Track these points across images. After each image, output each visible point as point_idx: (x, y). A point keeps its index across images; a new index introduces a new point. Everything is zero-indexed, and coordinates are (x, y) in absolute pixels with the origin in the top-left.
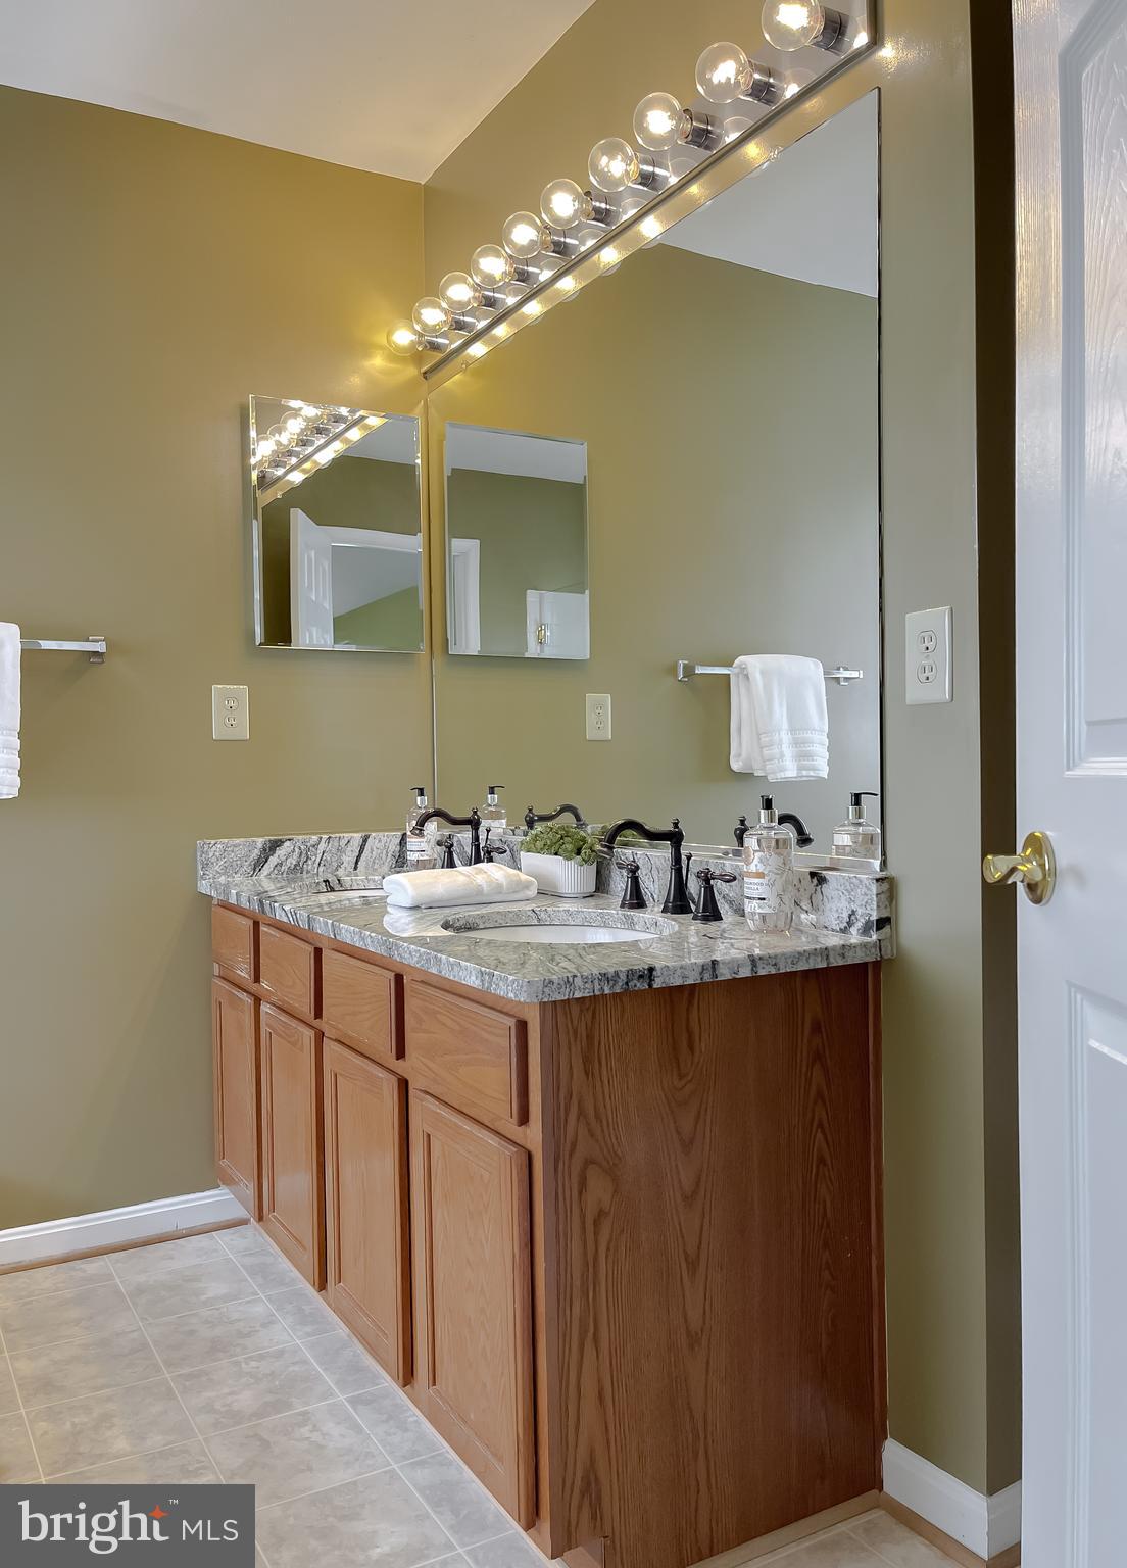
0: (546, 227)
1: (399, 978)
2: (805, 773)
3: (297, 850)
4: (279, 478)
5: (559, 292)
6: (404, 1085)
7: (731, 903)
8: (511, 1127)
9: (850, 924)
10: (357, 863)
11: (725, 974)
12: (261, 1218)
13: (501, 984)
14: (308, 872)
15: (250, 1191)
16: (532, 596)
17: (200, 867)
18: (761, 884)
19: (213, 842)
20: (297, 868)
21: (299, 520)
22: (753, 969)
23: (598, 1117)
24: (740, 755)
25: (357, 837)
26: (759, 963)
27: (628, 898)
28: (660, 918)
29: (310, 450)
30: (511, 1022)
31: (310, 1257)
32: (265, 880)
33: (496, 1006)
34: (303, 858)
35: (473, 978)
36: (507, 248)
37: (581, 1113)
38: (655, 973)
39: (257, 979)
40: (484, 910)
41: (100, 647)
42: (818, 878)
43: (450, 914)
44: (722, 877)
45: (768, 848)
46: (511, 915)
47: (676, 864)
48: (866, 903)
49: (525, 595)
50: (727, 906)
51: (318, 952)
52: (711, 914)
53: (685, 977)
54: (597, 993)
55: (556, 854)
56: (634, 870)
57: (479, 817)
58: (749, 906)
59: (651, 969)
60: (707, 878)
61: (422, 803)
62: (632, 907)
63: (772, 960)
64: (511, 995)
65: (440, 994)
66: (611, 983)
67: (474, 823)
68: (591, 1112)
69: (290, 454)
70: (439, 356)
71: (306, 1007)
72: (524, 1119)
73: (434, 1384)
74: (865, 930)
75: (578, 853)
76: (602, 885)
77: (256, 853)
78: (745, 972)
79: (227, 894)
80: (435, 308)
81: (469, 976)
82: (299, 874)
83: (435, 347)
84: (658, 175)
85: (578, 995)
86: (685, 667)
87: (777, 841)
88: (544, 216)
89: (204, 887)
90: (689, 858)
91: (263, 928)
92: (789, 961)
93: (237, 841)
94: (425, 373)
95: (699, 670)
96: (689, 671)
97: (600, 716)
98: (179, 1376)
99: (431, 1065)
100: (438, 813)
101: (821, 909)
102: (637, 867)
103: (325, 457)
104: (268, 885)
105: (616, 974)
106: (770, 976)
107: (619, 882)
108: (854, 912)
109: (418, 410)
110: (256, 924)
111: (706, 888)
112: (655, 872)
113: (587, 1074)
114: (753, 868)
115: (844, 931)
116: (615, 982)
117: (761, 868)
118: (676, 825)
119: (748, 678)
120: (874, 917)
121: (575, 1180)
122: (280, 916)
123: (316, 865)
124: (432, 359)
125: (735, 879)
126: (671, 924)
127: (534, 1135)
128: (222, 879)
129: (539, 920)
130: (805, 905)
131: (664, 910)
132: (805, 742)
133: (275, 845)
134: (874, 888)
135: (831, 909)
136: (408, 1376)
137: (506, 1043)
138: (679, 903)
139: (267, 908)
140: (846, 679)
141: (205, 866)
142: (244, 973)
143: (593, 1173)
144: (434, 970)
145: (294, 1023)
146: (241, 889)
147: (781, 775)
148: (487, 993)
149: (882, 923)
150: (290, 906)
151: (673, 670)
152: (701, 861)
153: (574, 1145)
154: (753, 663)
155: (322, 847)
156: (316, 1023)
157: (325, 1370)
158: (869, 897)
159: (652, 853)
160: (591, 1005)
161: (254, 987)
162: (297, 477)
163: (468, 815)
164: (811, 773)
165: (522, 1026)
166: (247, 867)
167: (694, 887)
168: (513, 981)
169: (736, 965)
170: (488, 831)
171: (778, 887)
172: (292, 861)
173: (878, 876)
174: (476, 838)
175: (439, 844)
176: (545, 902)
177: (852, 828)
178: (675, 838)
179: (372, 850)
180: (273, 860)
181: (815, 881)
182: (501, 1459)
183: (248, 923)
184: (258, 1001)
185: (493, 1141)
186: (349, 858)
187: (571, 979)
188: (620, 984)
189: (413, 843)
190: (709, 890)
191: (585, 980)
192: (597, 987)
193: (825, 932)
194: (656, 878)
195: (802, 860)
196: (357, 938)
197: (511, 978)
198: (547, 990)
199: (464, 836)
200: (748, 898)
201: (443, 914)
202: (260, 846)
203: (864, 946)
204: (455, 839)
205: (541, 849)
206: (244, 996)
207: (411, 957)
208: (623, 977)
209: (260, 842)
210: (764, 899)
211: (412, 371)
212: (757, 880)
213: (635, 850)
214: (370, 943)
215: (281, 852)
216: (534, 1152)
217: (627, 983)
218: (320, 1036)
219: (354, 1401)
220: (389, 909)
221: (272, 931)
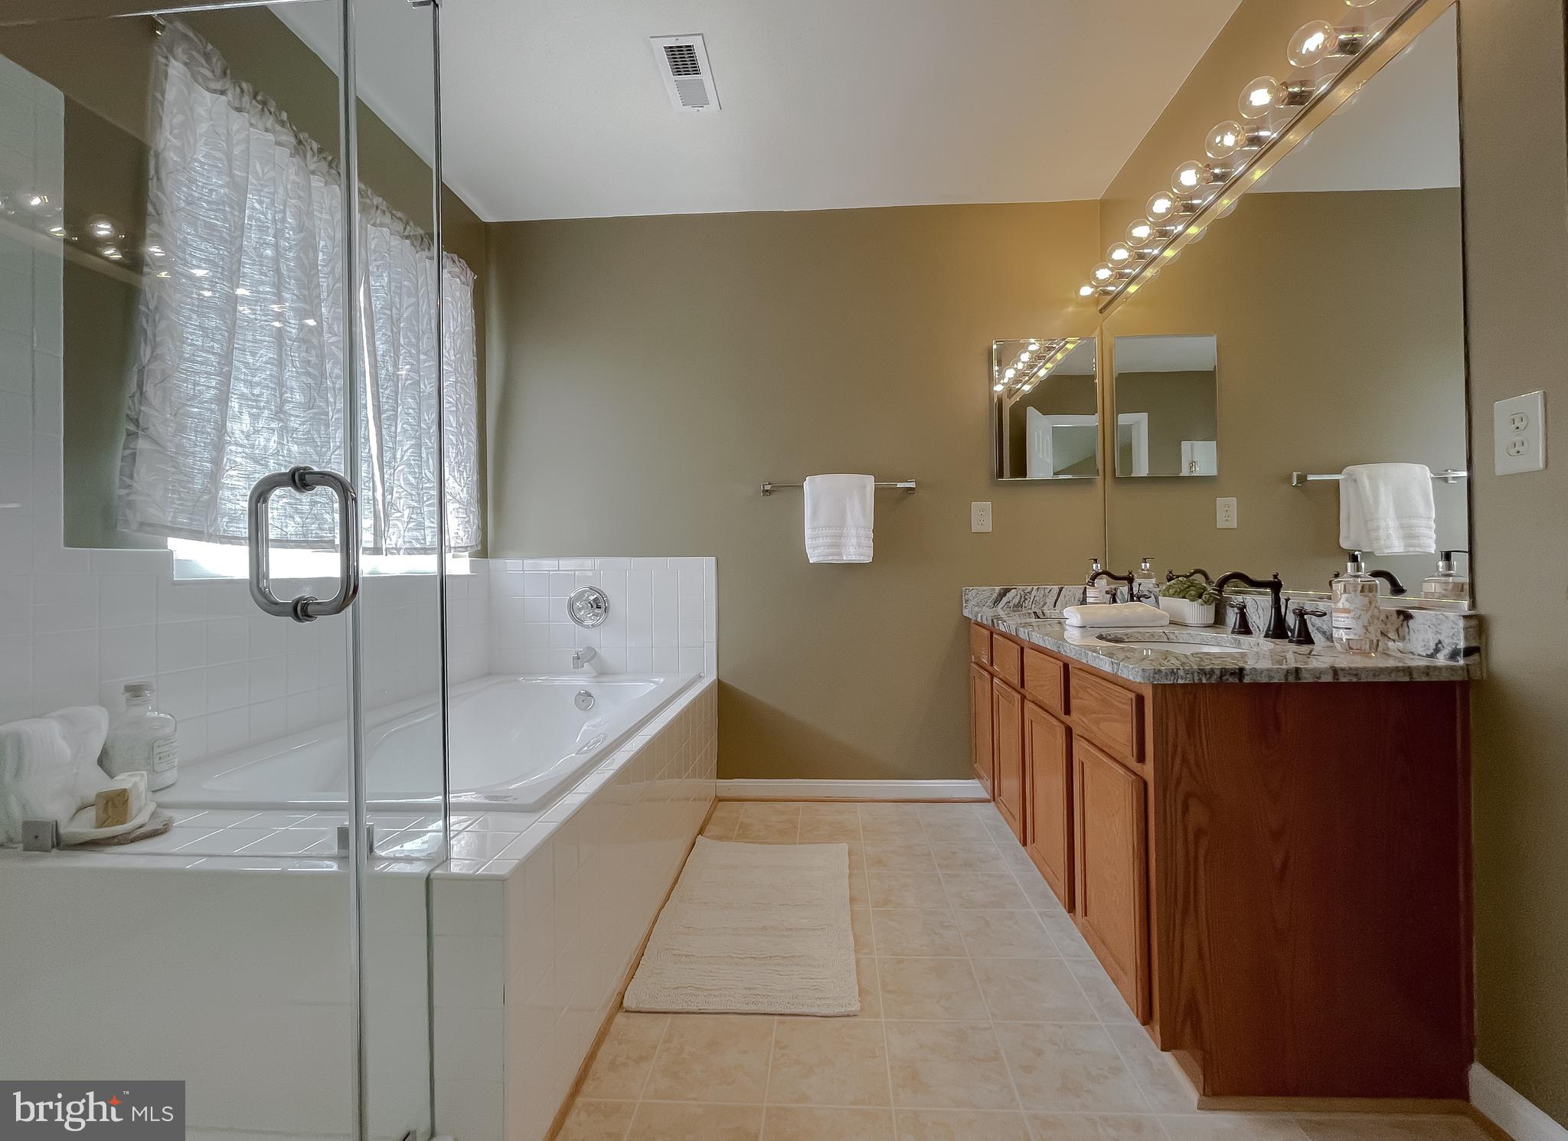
0: (1178, 197)
1: (1066, 667)
2: (1411, 549)
3: (1019, 594)
4: (1019, 389)
5: (1189, 235)
6: (1069, 731)
7: (1324, 633)
8: (1132, 763)
9: (1437, 650)
10: (1055, 603)
11: (1307, 678)
12: (994, 800)
13: (1125, 670)
14: (1025, 607)
15: (989, 783)
16: (1185, 445)
17: (964, 602)
18: (1348, 618)
19: (971, 588)
20: (1019, 606)
21: (1031, 412)
22: (1334, 677)
23: (1197, 765)
24: (1348, 537)
25: (1056, 588)
26: (1341, 674)
27: (1237, 627)
28: (1262, 640)
29: (1036, 370)
30: (1133, 696)
31: (1018, 825)
32: (1000, 610)
33: (1125, 685)
34: (1023, 599)
35: (1107, 665)
36: (1150, 218)
37: (1184, 761)
38: (1245, 672)
39: (992, 665)
40: (1129, 631)
41: (912, 485)
42: (1405, 616)
43: (1104, 631)
44: (1313, 613)
45: (1355, 591)
46: (1147, 634)
47: (1275, 604)
48: (1453, 634)
49: (1180, 444)
50: (1320, 635)
51: (1022, 649)
52: (1305, 638)
53: (1271, 677)
54: (1196, 681)
55: (1184, 598)
56: (1242, 609)
57: (1133, 576)
58: (1336, 634)
59: (1241, 670)
60: (1301, 614)
61: (1097, 567)
62: (1240, 633)
63: (1354, 672)
64: (1131, 678)
65: (1089, 676)
66: (1208, 676)
67: (1130, 580)
68: (1192, 762)
69: (1025, 375)
70: (1109, 298)
71: (1015, 680)
72: (1141, 758)
73: (1086, 915)
74: (1454, 655)
75: (1200, 597)
76: (1219, 620)
77: (995, 595)
78: (1327, 678)
79: (976, 616)
80: (1104, 268)
81: (1105, 665)
82: (1020, 608)
83: (1106, 293)
84: (1261, 137)
85: (1180, 681)
86: (1298, 477)
87: (1363, 587)
88: (1175, 190)
89: (966, 613)
90: (1287, 600)
91: (995, 636)
92: (1371, 674)
93: (985, 588)
94: (1100, 310)
95: (1310, 478)
96: (1302, 479)
97: (1227, 512)
98: (946, 874)
99: (1084, 719)
100: (1105, 573)
101: (1407, 638)
102: (1245, 607)
103: (1042, 373)
104: (1002, 613)
105: (1212, 671)
106: (1350, 684)
107: (1232, 617)
108: (1440, 642)
109: (1097, 332)
110: (991, 634)
111: (1300, 621)
112: (1260, 611)
113: (1189, 737)
114: (1340, 605)
115: (1431, 656)
116: (1211, 676)
117: (1347, 605)
118: (1275, 577)
119: (1355, 480)
120: (1462, 645)
121: (1180, 808)
122: (1002, 628)
123: (1030, 604)
124: (1106, 301)
125: (1325, 614)
126: (1268, 645)
127: (1148, 770)
128: (976, 609)
129: (1168, 639)
130: (1392, 635)
131: (1266, 636)
132: (1410, 527)
133: (1007, 591)
134: (1461, 623)
135: (1417, 639)
136: (1071, 908)
137: (1128, 708)
138: (1279, 630)
139: (996, 625)
140: (1454, 478)
141: (967, 601)
142: (985, 660)
143: (1193, 804)
144: (1084, 661)
145: (1010, 690)
146: (985, 615)
147: (1387, 551)
148: (1116, 675)
149: (1469, 652)
150: (1009, 624)
151: (1289, 478)
152: (1299, 603)
153: (1178, 783)
154: (1362, 471)
155: (1034, 593)
156: (1022, 691)
157: (1026, 892)
158: (1456, 630)
159: (1258, 598)
160: (1192, 690)
161: (990, 668)
162: (1027, 388)
163: (1126, 574)
164: (1418, 549)
165: (1140, 700)
166: (990, 603)
167: (1291, 620)
168: (1133, 668)
169: (1321, 672)
170: (1140, 585)
171: (1366, 617)
172: (1016, 601)
173: (1466, 614)
174: (1131, 589)
175: (1107, 592)
176: (1173, 628)
177: (1443, 578)
178: (1275, 586)
179: (1065, 596)
180: (1005, 600)
181: (1402, 617)
182: (1126, 974)
183: (986, 633)
184: (992, 676)
185: (1121, 771)
186: (1051, 601)
187: (1175, 670)
188: (1215, 677)
189: (1090, 592)
190: (1303, 624)
191: (1187, 672)
192: (1196, 678)
193: (1411, 656)
194: (1261, 616)
195: (1389, 603)
196: (1041, 641)
197: (1131, 666)
198: (1157, 676)
199: (1124, 589)
200: (1335, 628)
201: (1098, 631)
202: (997, 591)
203: (1451, 668)
204: (1119, 591)
205: (1174, 595)
206: (986, 674)
207: (1070, 653)
208: (1218, 673)
209: (997, 589)
210: (1350, 629)
211: (1094, 310)
212: (1343, 615)
213: (1245, 596)
214: (1049, 644)
215: (1009, 595)
216: (1149, 782)
217: (1221, 677)
218: (1023, 698)
219: (1041, 914)
220: (1067, 627)
221: (999, 638)
